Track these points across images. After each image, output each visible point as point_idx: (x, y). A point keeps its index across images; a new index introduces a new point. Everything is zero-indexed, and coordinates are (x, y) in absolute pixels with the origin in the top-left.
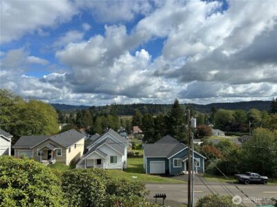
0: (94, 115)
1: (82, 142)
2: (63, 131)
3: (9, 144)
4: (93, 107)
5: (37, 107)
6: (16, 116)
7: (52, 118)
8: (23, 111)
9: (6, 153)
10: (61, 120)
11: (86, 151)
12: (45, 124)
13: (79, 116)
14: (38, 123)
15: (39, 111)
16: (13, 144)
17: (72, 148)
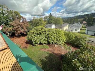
0: (71, 19)
1: (68, 26)
2: (64, 23)
3: (54, 26)
4: (71, 17)
5: (59, 19)
6: (55, 21)
7: (61, 21)
8: (56, 20)
9: (54, 28)
10: (63, 21)
11: (69, 28)
12: (60, 22)
13: (67, 20)
14: (59, 22)
15: (59, 20)
16: (55, 26)
17: (66, 27)
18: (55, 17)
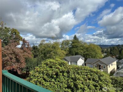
0: (120, 49)
4: (119, 45)
5: (93, 46)
6: (85, 50)
7: (99, 51)
8: (87, 48)
10: (103, 52)
12: (96, 54)
13: (111, 50)
14: (93, 53)
15: (93, 48)
18: (85, 43)
